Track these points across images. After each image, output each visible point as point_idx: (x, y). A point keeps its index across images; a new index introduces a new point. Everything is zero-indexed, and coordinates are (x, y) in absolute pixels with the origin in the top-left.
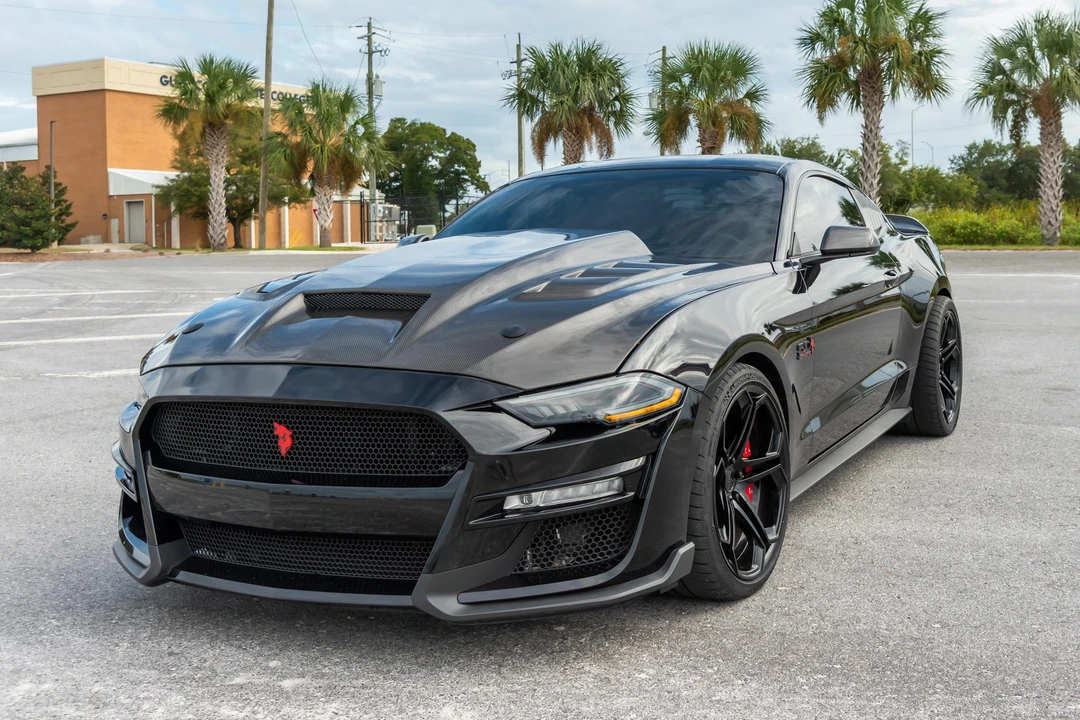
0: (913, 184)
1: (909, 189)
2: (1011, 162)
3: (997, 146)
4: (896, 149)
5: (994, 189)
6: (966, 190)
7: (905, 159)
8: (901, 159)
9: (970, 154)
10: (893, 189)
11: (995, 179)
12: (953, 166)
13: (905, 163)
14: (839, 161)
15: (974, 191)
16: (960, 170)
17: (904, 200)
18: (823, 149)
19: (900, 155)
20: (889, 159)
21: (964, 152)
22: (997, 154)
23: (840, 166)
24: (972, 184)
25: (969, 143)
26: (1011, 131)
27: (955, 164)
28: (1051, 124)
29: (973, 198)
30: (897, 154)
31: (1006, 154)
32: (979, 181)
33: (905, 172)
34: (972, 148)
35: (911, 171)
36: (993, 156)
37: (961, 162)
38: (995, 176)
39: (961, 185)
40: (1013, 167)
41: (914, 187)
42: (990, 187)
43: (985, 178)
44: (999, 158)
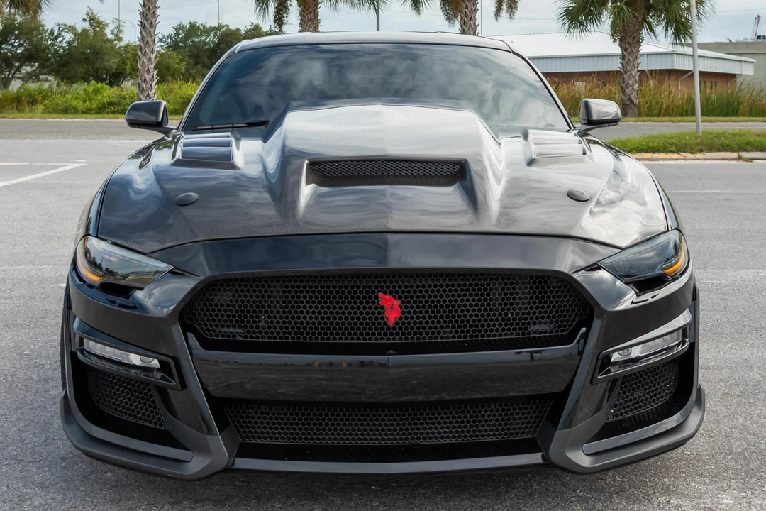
0: (128, 58)
1: (124, 63)
2: (213, 42)
3: (201, 27)
4: (111, 27)
5: (199, 66)
6: (176, 66)
7: (121, 36)
8: (116, 35)
9: (177, 34)
10: (111, 62)
11: (199, 57)
12: (162, 44)
13: (120, 39)
14: (59, 35)
15: (183, 68)
16: (169, 47)
17: (119, 73)
18: (44, 23)
19: (115, 32)
20: (106, 35)
21: (172, 32)
22: (201, 36)
23: (60, 39)
24: (181, 60)
25: (176, 24)
26: (275, 17)
27: (164, 42)
28: (310, 12)
29: (183, 74)
30: (112, 31)
31: (209, 35)
32: (187, 59)
33: (120, 47)
34: (179, 28)
35: (126, 47)
36: (198, 36)
37: (169, 41)
38: (200, 54)
39: (171, 61)
40: (214, 48)
41: (129, 63)
42: (196, 64)
43: (191, 56)
44: (203, 38)
